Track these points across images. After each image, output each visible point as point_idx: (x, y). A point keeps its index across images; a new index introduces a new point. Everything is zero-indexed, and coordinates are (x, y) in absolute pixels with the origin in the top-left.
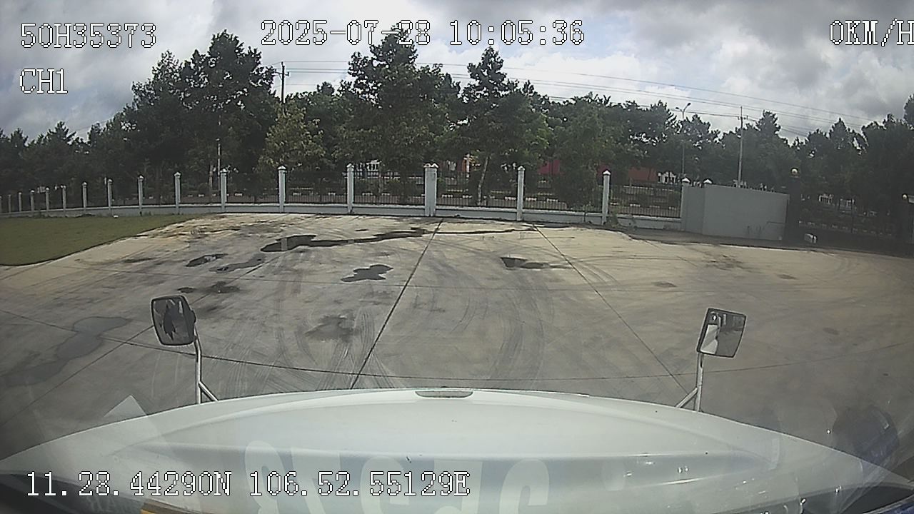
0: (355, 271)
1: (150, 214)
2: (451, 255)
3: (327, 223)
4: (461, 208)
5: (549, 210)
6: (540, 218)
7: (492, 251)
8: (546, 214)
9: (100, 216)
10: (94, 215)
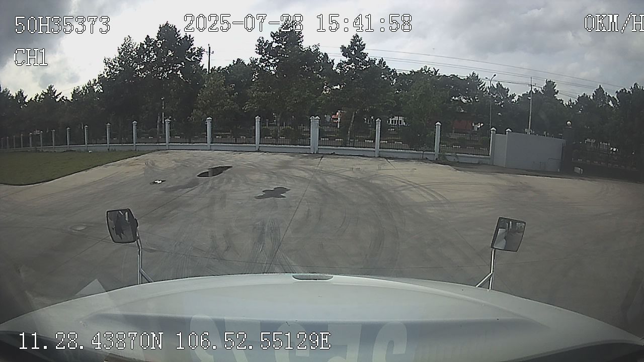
0: (263, 191)
1: (115, 150)
2: (331, 181)
3: (242, 158)
4: (336, 148)
5: (398, 149)
6: (391, 155)
7: (359, 177)
8: (396, 152)
9: (80, 152)
10: (75, 151)
